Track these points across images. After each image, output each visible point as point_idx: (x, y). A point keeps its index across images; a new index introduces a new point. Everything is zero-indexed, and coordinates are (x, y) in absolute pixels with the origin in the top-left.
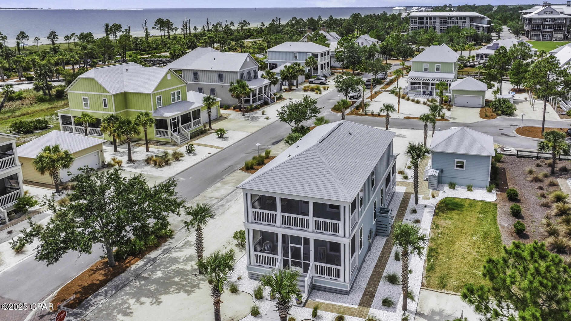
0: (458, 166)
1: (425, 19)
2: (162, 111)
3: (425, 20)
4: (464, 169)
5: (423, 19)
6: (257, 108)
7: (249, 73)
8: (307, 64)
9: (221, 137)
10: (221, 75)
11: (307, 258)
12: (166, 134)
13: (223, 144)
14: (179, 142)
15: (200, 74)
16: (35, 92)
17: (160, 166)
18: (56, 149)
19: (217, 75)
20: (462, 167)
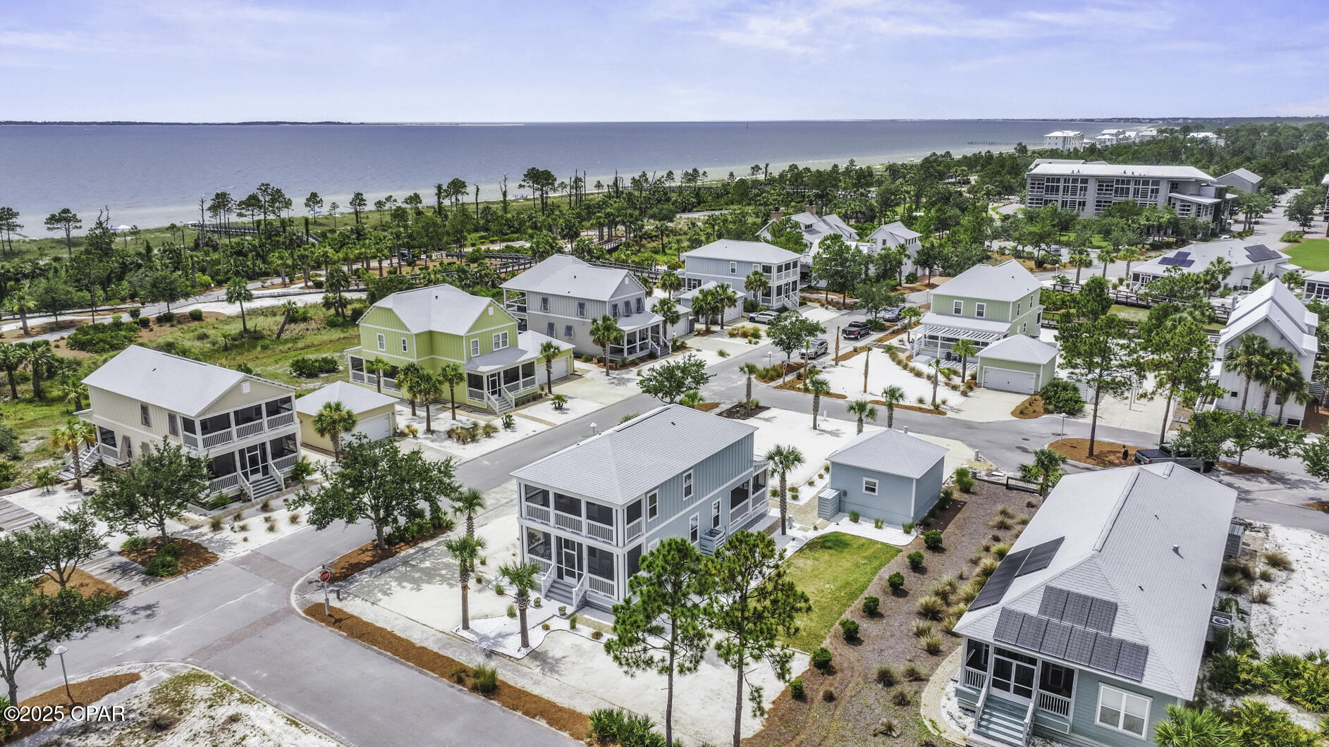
0: (867, 489)
1: (1062, 181)
2: (477, 361)
3: (1061, 185)
4: (876, 494)
5: (1058, 180)
6: (634, 363)
7: (627, 304)
8: (749, 285)
9: (559, 408)
10: (582, 305)
11: (580, 568)
12: (481, 397)
13: (558, 419)
14: (497, 410)
15: (551, 300)
16: (324, 309)
17: (464, 442)
18: (338, 407)
19: (576, 304)
20: (873, 490)
